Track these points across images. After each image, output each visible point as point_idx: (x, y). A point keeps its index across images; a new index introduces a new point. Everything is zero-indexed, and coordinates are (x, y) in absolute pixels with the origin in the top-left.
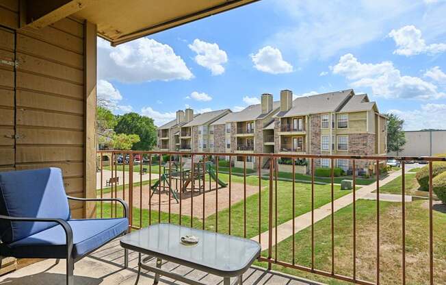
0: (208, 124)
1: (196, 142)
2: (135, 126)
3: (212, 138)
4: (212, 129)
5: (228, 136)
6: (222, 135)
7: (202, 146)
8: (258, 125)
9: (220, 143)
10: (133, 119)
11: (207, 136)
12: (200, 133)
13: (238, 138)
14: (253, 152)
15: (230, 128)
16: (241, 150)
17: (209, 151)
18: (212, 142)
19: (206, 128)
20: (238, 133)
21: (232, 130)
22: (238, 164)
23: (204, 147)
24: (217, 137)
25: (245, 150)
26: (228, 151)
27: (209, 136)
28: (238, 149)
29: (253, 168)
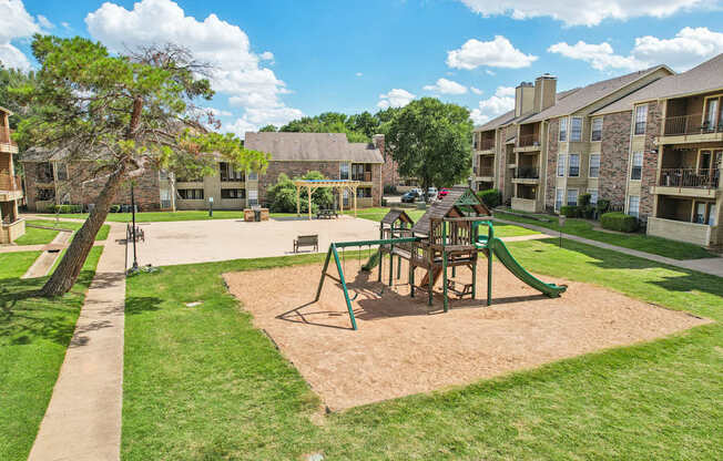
0: (587, 113)
1: (553, 160)
2: (429, 126)
3: (597, 149)
4: (599, 126)
5: (638, 144)
6: (622, 141)
7: (565, 171)
9: (617, 164)
10: (425, 112)
11: (581, 146)
12: (562, 136)
13: (667, 147)
14: (712, 194)
15: (645, 120)
16: (672, 185)
17: (586, 185)
18: (596, 163)
19: (582, 125)
20: (668, 133)
21: (652, 125)
22: (659, 227)
23: (573, 172)
24: (609, 147)
25: (685, 185)
26: (634, 186)
27: (590, 145)
28: (663, 183)
29: (707, 243)
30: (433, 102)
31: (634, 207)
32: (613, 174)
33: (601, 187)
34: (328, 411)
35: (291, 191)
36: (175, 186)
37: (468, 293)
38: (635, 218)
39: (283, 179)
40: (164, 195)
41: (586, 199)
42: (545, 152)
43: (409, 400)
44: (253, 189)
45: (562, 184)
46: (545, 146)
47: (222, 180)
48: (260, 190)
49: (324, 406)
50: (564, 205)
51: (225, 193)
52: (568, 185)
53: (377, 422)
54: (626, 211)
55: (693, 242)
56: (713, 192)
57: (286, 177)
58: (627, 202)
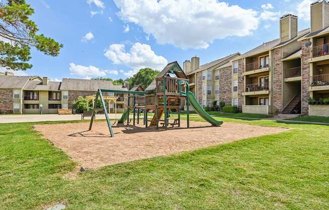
0: (213, 69)
1: (201, 88)
3: (217, 83)
4: (218, 74)
5: (235, 77)
6: (228, 78)
7: (206, 92)
8: (275, 56)
9: (226, 88)
11: (211, 82)
12: (204, 78)
13: (247, 76)
14: (267, 92)
15: (237, 67)
16: (250, 91)
17: (214, 98)
18: (217, 88)
19: (211, 73)
20: (247, 70)
21: (239, 69)
22: (247, 109)
23: (209, 93)
24: (222, 82)
25: (256, 90)
26: (235, 94)
27: (214, 82)
28: (247, 90)
29: (268, 113)
30: (150, 69)
31: (235, 103)
32: (225, 92)
33: (220, 98)
34: (82, 170)
35: (84, 104)
36: (23, 102)
37: (176, 124)
38: (236, 107)
39: (81, 98)
40: (16, 106)
41: (215, 103)
42: (197, 86)
43: (154, 159)
44: (65, 103)
45: (205, 98)
46: (197, 83)
47: (49, 100)
48: (69, 104)
49: (79, 167)
50: (206, 106)
51: (51, 106)
52: (207, 98)
53: (128, 173)
54: (233, 105)
55: (262, 113)
56: (268, 91)
57: (82, 97)
58: (232, 102)
